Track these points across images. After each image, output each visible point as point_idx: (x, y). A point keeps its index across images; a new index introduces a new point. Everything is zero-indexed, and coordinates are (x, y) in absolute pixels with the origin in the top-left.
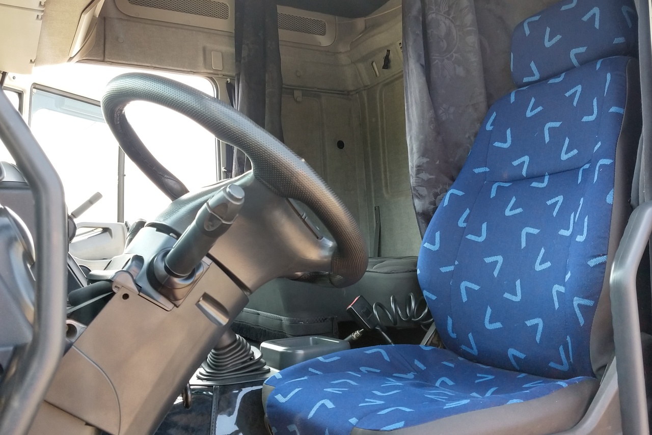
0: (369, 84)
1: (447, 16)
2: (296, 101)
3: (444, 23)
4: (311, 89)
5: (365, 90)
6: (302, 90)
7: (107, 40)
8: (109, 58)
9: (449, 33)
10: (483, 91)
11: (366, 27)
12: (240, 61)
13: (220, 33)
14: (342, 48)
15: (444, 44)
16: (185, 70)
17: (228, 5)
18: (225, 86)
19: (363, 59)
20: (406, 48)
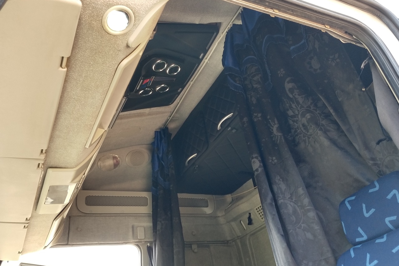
0: (241, 235)
1: (291, 200)
2: (194, 252)
3: (290, 204)
4: (202, 243)
5: (238, 239)
6: (197, 244)
7: (70, 231)
8: (71, 242)
9: (295, 212)
10: (329, 249)
11: (232, 200)
12: (156, 232)
13: (143, 215)
14: (219, 214)
15: (293, 218)
16: (120, 242)
17: (148, 197)
18: (146, 248)
19: (234, 220)
20: (268, 222)
